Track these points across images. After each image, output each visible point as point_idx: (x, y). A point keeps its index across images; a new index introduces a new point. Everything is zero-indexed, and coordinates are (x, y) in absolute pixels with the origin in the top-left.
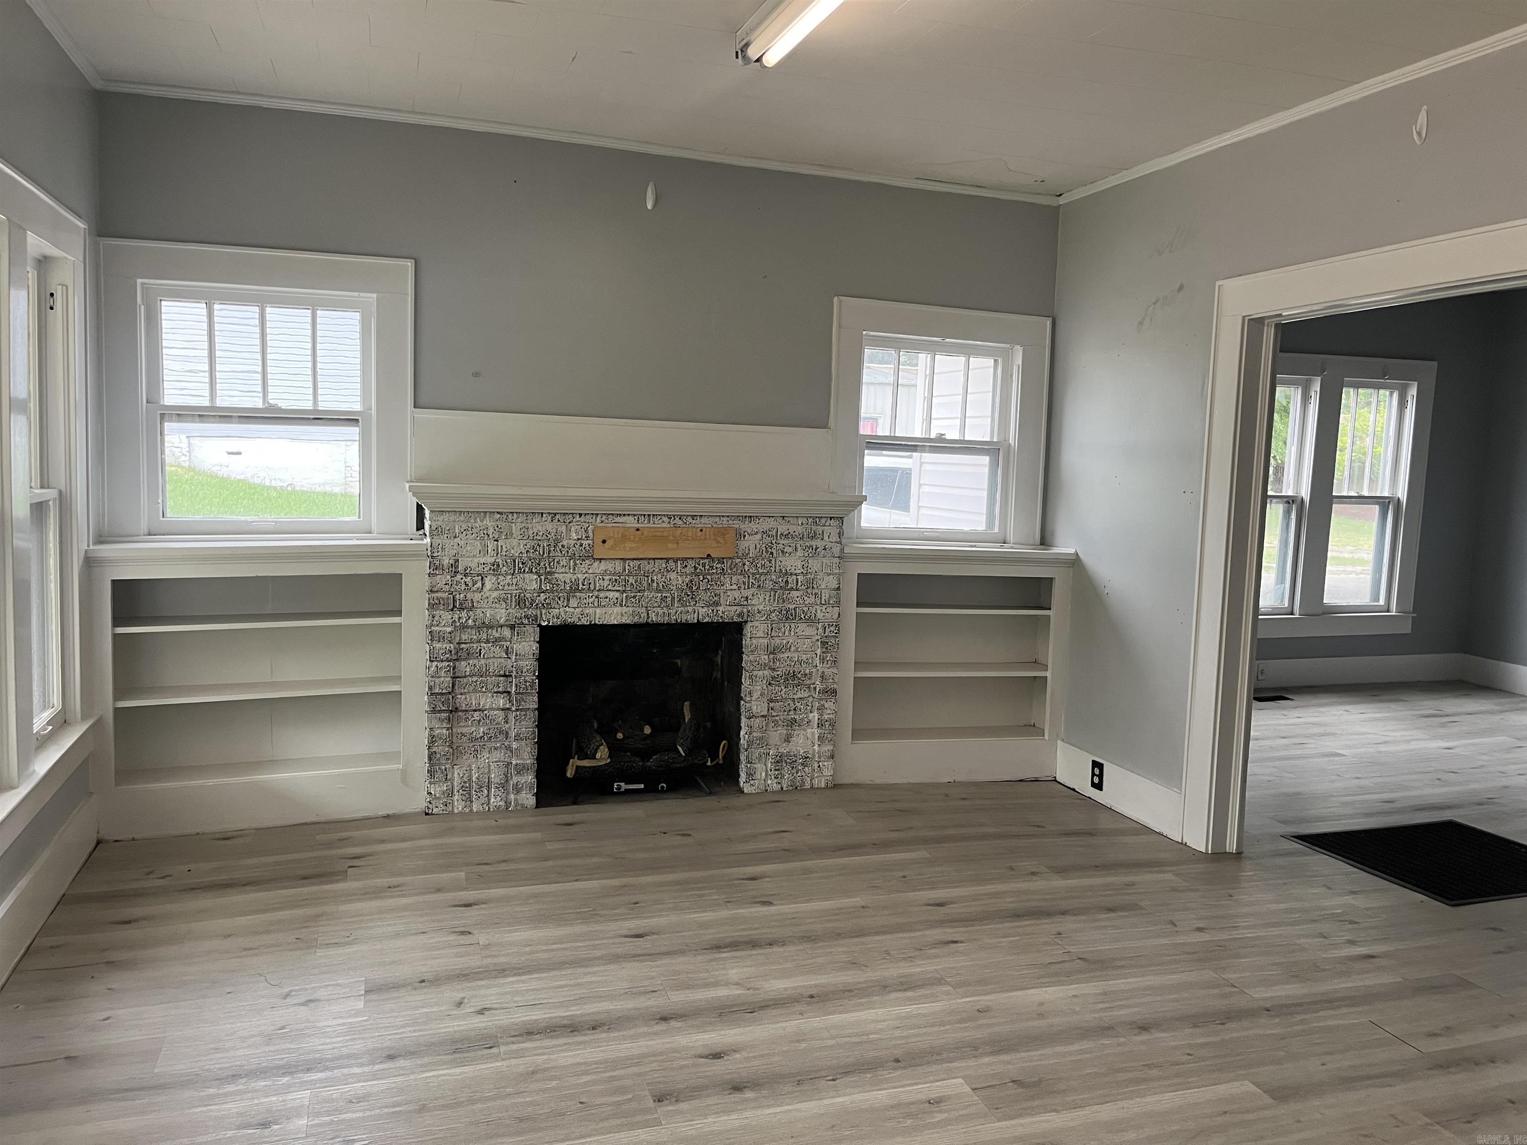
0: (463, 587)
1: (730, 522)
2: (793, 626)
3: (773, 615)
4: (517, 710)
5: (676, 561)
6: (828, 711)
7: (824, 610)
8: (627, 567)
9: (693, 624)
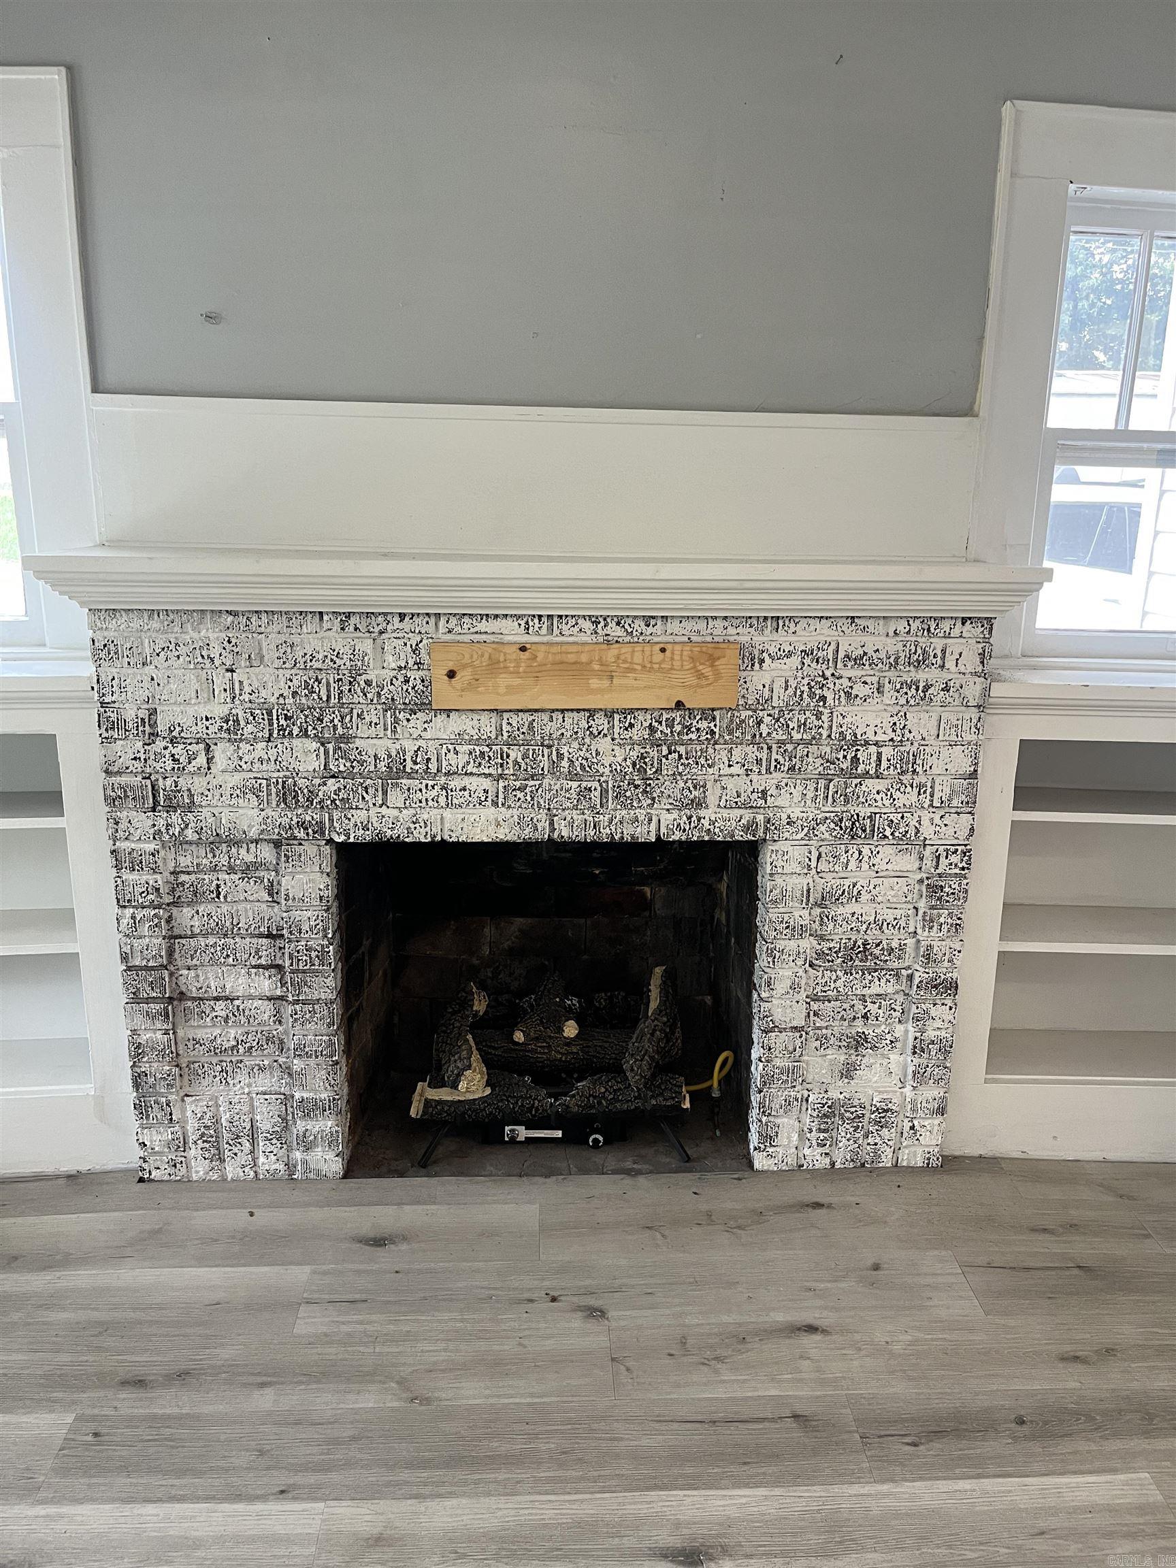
0: (169, 764)
1: (731, 631)
2: (866, 851)
3: (823, 828)
4: (296, 1002)
5: (609, 714)
6: (938, 1024)
7: (937, 820)
8: (505, 728)
9: (646, 845)
